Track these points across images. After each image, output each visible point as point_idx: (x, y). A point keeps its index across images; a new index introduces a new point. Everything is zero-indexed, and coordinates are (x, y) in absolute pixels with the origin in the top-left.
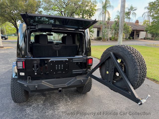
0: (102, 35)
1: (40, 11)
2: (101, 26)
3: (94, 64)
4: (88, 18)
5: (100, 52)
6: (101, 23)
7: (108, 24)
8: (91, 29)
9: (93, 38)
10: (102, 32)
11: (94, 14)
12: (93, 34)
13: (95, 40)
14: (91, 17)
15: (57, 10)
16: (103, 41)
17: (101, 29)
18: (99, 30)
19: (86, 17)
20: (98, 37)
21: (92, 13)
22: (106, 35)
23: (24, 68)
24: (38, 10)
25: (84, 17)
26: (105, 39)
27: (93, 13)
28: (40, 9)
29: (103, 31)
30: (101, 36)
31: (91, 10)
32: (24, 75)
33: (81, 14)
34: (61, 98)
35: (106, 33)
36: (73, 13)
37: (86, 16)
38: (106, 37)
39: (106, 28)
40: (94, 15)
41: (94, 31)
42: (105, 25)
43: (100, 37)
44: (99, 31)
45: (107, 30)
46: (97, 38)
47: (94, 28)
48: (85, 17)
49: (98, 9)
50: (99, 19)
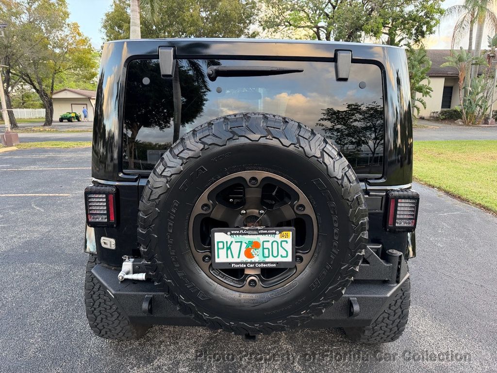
0: (464, 101)
1: (251, 32)
2: (461, 69)
3: (426, 210)
4: (412, 42)
5: (452, 164)
6: (460, 59)
7: (492, 61)
8: (418, 82)
9: (425, 113)
10: (462, 91)
11: (435, 25)
12: (426, 99)
13: (435, 119)
14: (423, 40)
15: (302, 23)
16: (464, 123)
17: (461, 78)
18: (450, 84)
19: (403, 39)
20: (445, 109)
21: (428, 23)
22: (480, 103)
23: (113, 219)
24: (246, 31)
25: (397, 39)
26: (476, 118)
27: (432, 23)
28: (253, 28)
29: (470, 89)
30: (457, 105)
31: (422, 14)
32: (113, 247)
33: (386, 30)
34: (269, 350)
35: (481, 95)
36: (357, 30)
37: (405, 36)
38: (478, 108)
39: (479, 75)
40: (434, 29)
41: (430, 89)
42: (476, 64)
43: (456, 111)
44: (451, 88)
45: (486, 85)
46: (442, 113)
47: (430, 77)
48: (400, 41)
49: (450, 10)
50: (453, 46)
